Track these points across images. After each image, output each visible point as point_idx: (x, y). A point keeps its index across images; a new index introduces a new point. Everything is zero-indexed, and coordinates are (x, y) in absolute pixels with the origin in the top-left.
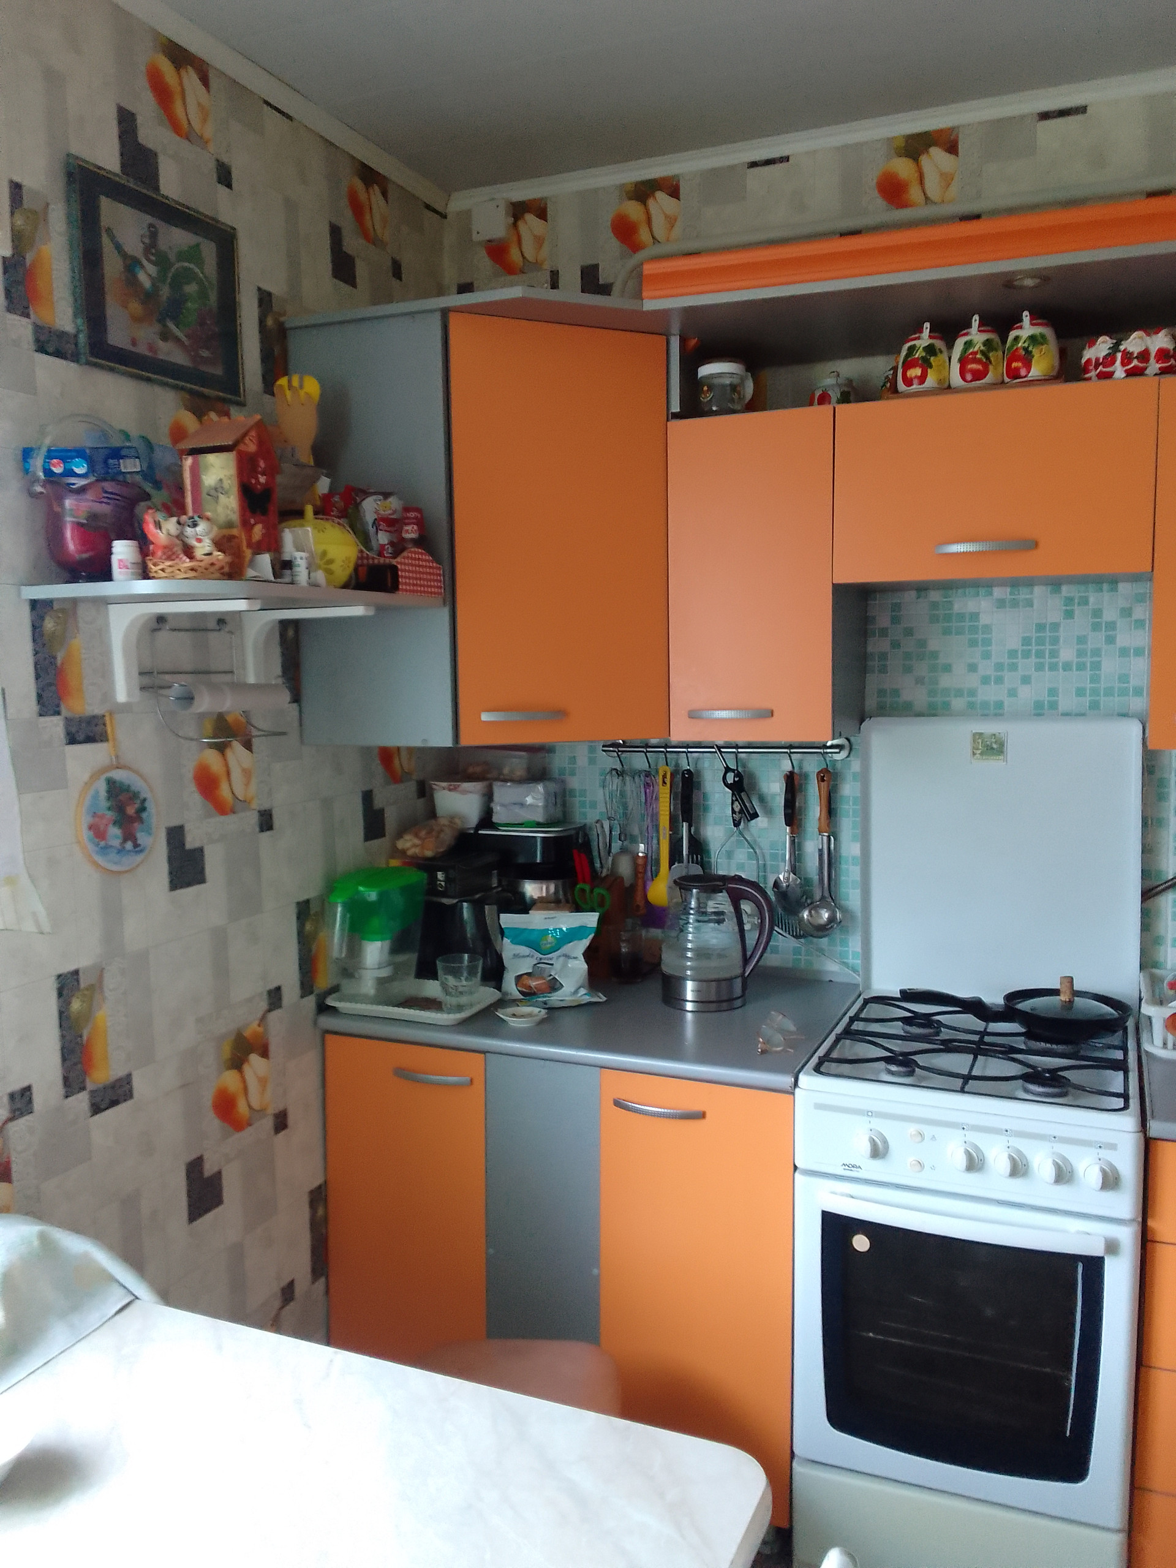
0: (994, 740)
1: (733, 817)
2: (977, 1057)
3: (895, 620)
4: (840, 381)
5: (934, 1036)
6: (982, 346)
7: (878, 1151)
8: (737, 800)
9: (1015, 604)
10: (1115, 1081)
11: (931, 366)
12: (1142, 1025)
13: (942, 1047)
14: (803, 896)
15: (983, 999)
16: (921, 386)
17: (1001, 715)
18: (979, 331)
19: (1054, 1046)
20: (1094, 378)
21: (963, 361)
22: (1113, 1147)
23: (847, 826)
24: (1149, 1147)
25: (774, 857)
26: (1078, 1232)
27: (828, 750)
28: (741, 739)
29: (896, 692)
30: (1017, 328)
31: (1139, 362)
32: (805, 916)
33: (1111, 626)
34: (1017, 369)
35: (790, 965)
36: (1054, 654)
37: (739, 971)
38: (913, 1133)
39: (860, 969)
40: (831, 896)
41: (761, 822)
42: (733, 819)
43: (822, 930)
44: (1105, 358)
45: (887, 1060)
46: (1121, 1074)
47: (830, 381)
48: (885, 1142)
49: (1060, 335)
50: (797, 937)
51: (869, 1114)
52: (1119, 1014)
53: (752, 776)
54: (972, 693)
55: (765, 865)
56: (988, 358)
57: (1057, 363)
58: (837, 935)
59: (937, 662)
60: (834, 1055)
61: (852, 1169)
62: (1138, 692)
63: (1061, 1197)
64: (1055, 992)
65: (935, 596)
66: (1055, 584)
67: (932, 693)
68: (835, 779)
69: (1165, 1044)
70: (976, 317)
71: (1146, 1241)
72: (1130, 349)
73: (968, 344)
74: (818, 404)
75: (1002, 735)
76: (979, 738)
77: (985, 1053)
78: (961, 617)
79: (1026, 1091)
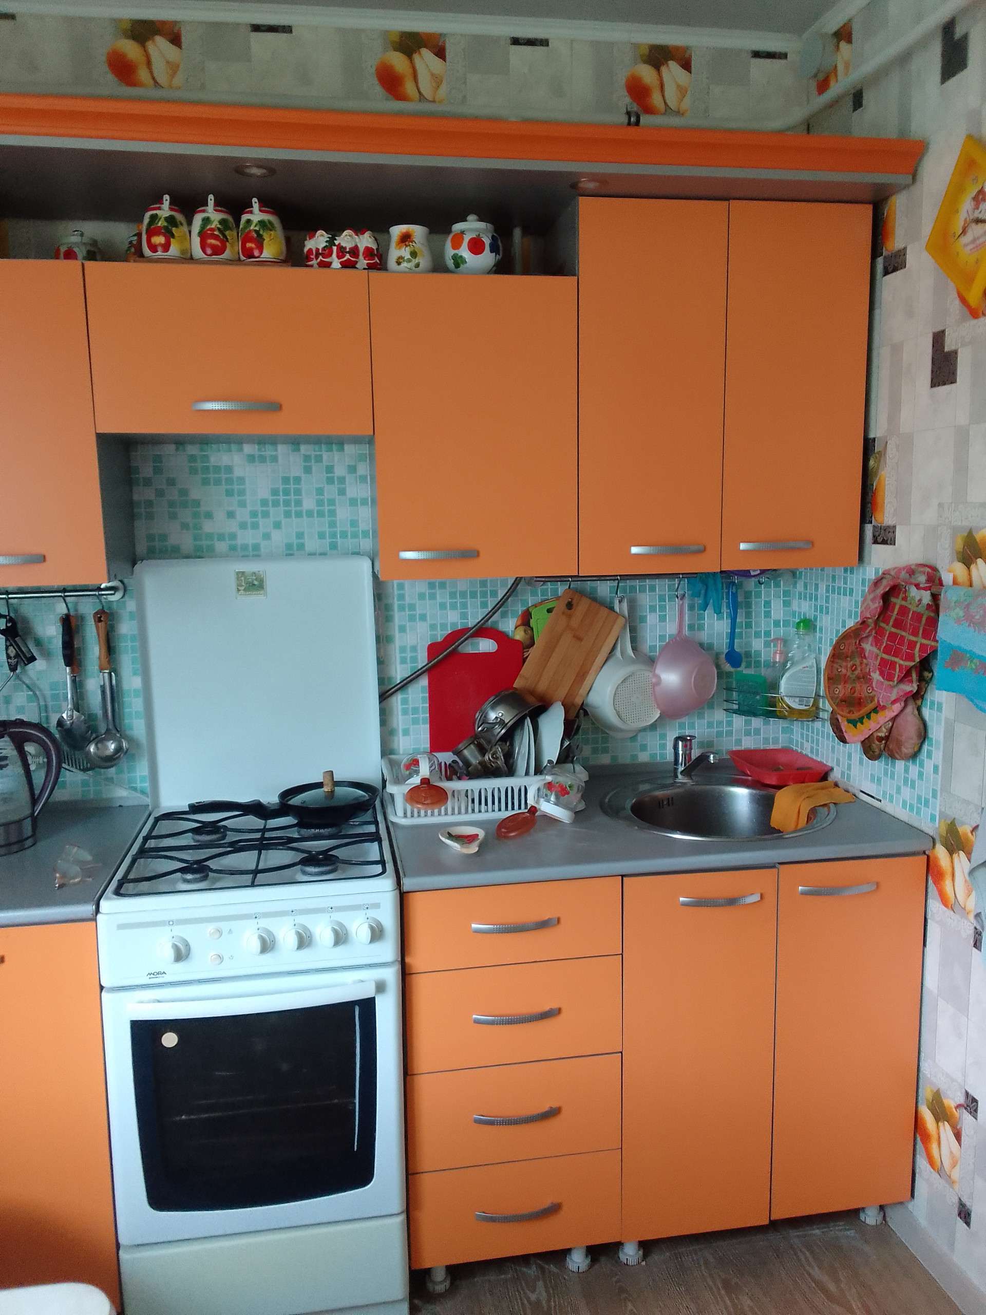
0: (255, 578)
1: (8, 662)
2: (261, 852)
3: (158, 470)
4: (85, 240)
5: (221, 840)
6: (218, 223)
7: (181, 954)
8: (11, 645)
9: (263, 459)
10: (372, 851)
11: (173, 236)
12: (387, 801)
13: (230, 849)
14: (88, 731)
15: (261, 801)
16: (166, 254)
17: (258, 556)
18: (216, 210)
19: (322, 831)
20: (316, 266)
21: (203, 235)
22: (377, 906)
23: (127, 661)
24: (403, 899)
25: (55, 697)
26: (355, 982)
27: (103, 593)
28: (11, 585)
29: (164, 537)
30: (247, 213)
31: (350, 256)
32: (92, 750)
33: (342, 480)
34: (251, 249)
35: (79, 797)
36: (299, 503)
37: (28, 812)
38: (212, 931)
39: (148, 791)
40: (116, 728)
41: (39, 665)
42: (9, 665)
43: (110, 761)
44: (324, 249)
45: (182, 870)
46: (376, 844)
47: (75, 239)
48: (187, 945)
49: (286, 226)
50: (85, 770)
51: (171, 923)
52: (369, 795)
53: (25, 621)
54: (233, 536)
55: (46, 706)
56: (225, 236)
57: (284, 248)
58: (124, 763)
59: (199, 510)
60: (131, 876)
61: (157, 976)
62: (365, 534)
63: (341, 956)
64: (319, 785)
65: (192, 450)
66: (295, 442)
67: (196, 538)
68: (113, 620)
69: (405, 813)
70: (211, 197)
71: (405, 974)
72: (343, 244)
73: (206, 221)
74: (65, 259)
75: (261, 573)
76: (242, 577)
77: (268, 847)
78: (217, 469)
79: (304, 873)
